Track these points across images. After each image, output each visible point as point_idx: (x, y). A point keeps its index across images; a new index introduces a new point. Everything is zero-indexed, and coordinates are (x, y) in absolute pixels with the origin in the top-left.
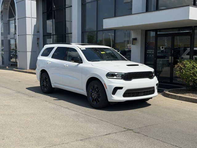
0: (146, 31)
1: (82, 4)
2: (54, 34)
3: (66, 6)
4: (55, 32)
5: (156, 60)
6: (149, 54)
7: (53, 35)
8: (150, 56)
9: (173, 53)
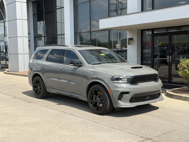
0: (142, 31)
1: (74, 5)
2: (45, 35)
3: (57, 8)
4: (46, 33)
5: (153, 59)
6: (145, 54)
7: (44, 37)
8: (147, 55)
9: (170, 52)
